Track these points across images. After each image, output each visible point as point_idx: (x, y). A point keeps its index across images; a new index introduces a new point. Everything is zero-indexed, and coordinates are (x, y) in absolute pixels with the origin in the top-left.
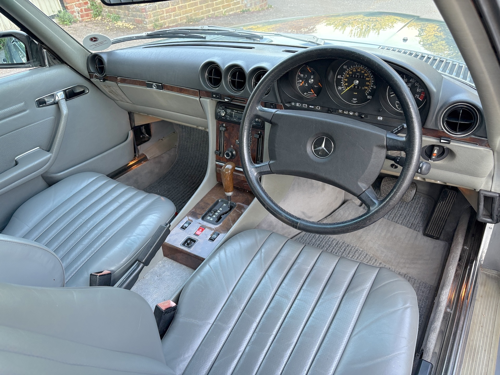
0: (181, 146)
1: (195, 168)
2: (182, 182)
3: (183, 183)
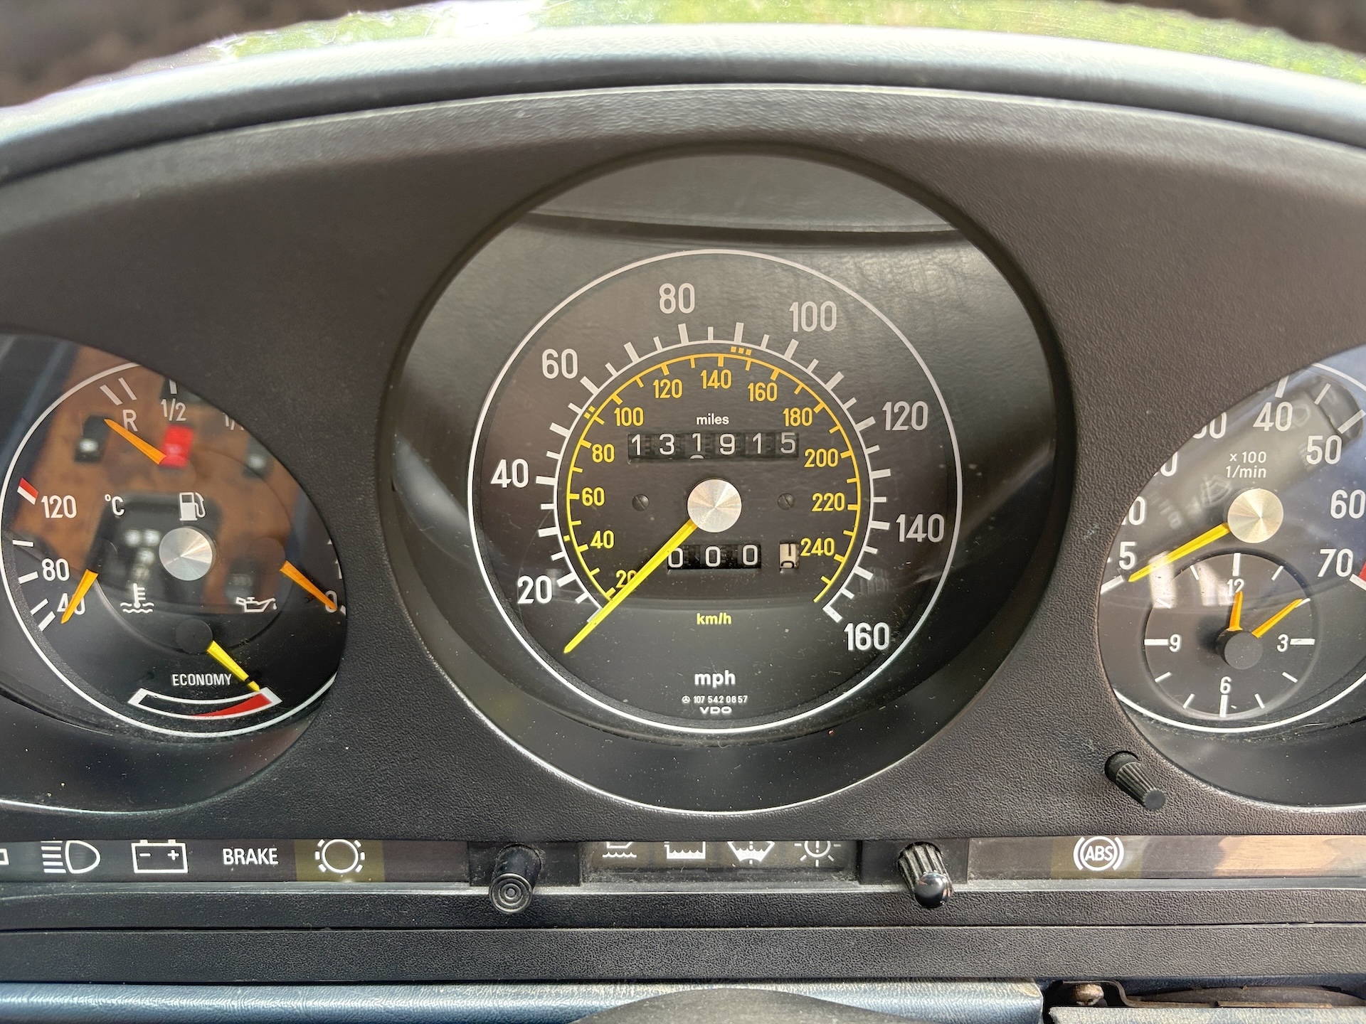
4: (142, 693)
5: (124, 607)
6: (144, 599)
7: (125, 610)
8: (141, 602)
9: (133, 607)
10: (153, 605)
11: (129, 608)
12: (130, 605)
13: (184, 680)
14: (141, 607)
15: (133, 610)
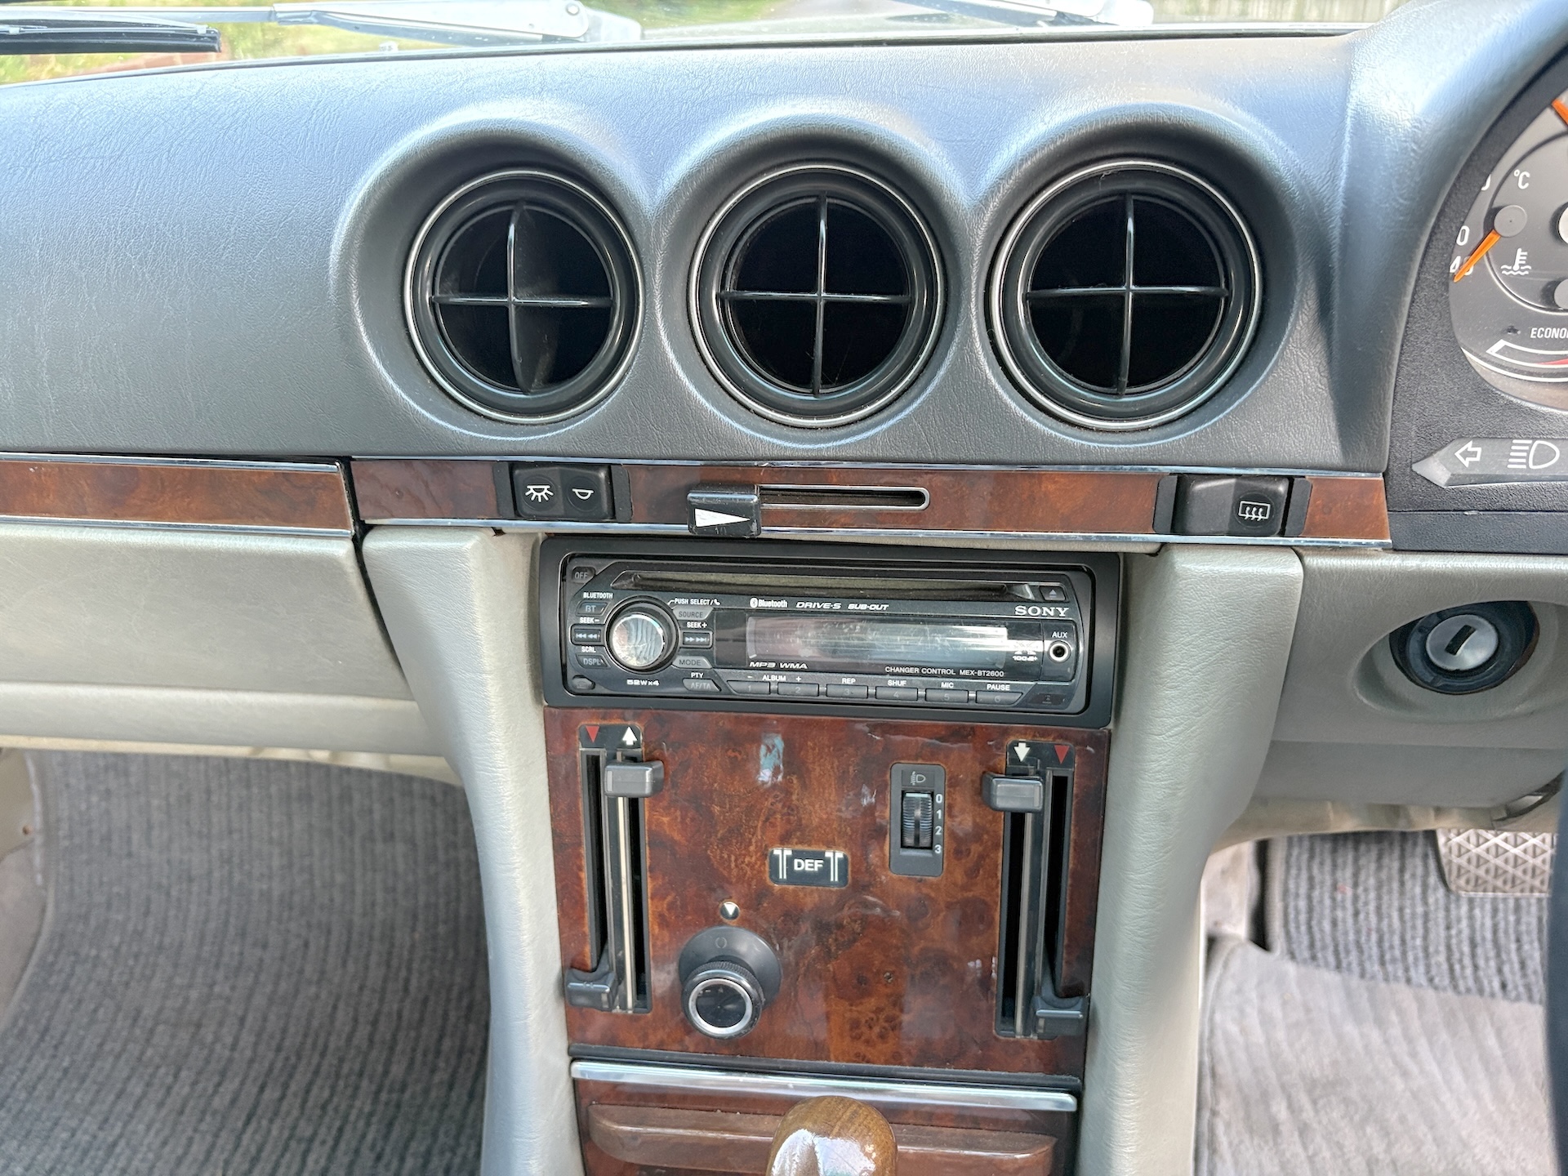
0: (65, 826)
1: (198, 957)
2: (136, 1088)
3: (138, 1091)
4: (1502, 343)
5: (1506, 269)
6: (1524, 262)
7: (1504, 272)
8: (1521, 265)
9: (1512, 270)
10: (1530, 267)
11: (1508, 270)
12: (1510, 268)
13: (1542, 333)
14: (1520, 270)
15: (1511, 272)
